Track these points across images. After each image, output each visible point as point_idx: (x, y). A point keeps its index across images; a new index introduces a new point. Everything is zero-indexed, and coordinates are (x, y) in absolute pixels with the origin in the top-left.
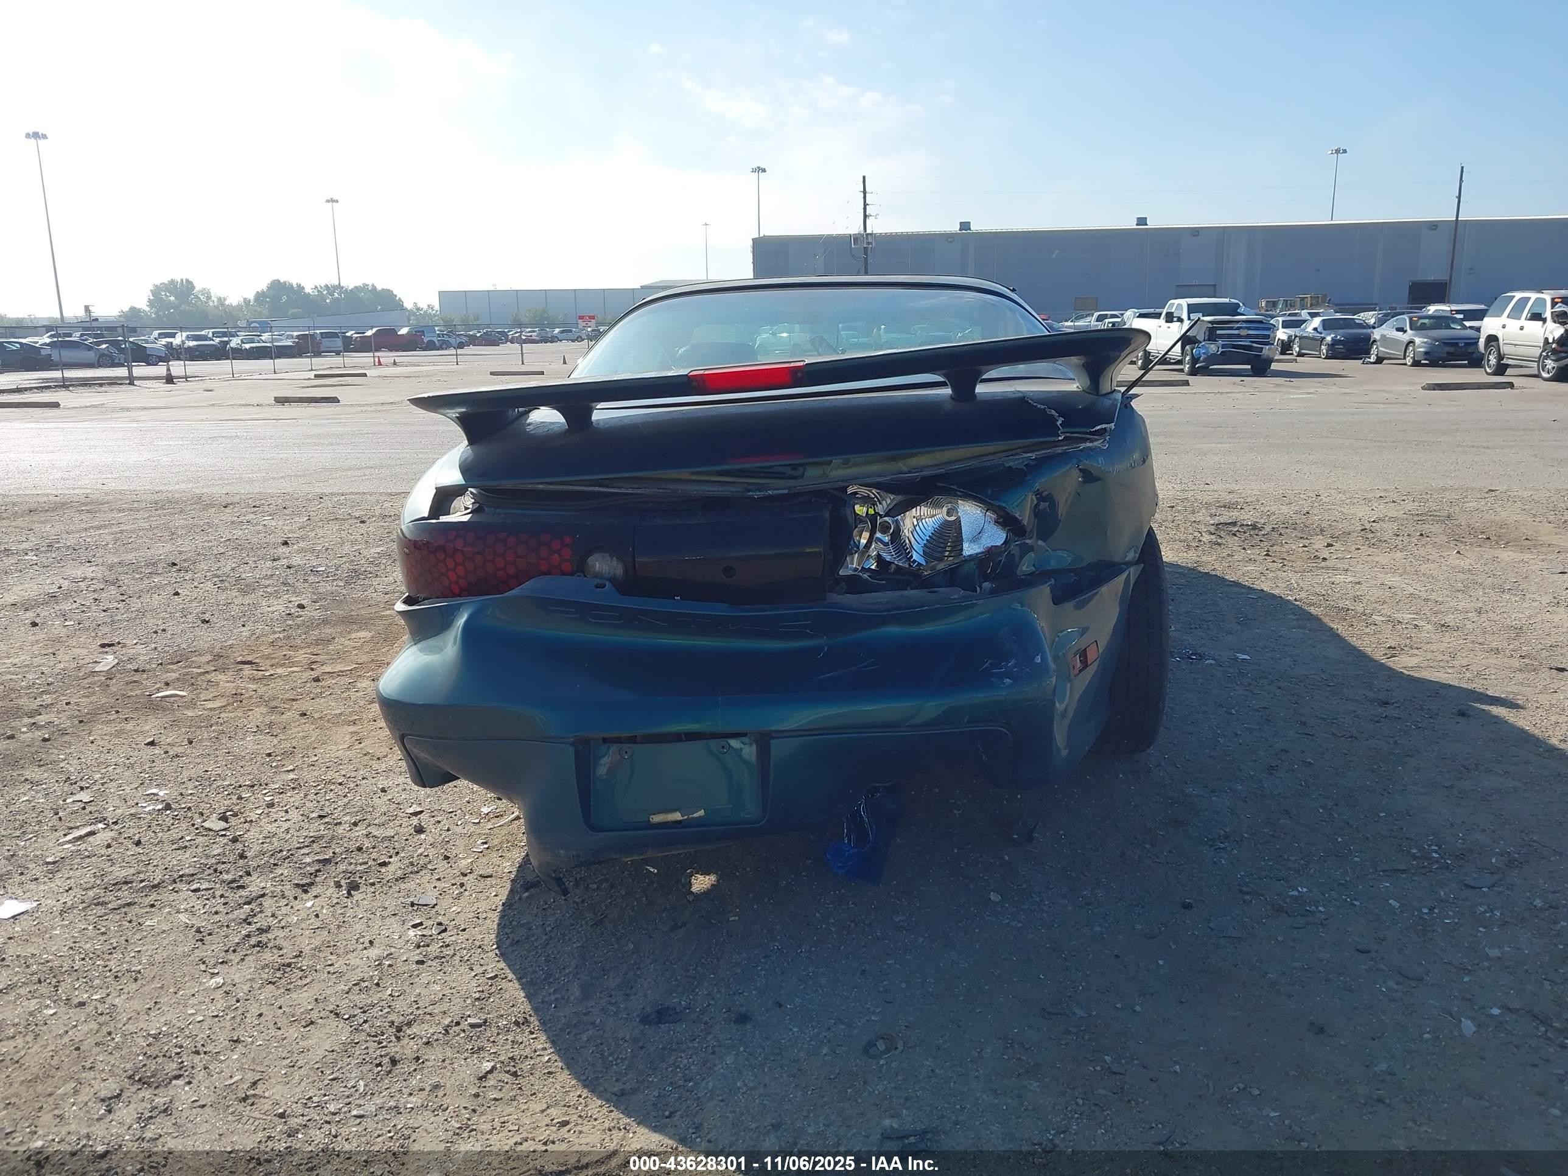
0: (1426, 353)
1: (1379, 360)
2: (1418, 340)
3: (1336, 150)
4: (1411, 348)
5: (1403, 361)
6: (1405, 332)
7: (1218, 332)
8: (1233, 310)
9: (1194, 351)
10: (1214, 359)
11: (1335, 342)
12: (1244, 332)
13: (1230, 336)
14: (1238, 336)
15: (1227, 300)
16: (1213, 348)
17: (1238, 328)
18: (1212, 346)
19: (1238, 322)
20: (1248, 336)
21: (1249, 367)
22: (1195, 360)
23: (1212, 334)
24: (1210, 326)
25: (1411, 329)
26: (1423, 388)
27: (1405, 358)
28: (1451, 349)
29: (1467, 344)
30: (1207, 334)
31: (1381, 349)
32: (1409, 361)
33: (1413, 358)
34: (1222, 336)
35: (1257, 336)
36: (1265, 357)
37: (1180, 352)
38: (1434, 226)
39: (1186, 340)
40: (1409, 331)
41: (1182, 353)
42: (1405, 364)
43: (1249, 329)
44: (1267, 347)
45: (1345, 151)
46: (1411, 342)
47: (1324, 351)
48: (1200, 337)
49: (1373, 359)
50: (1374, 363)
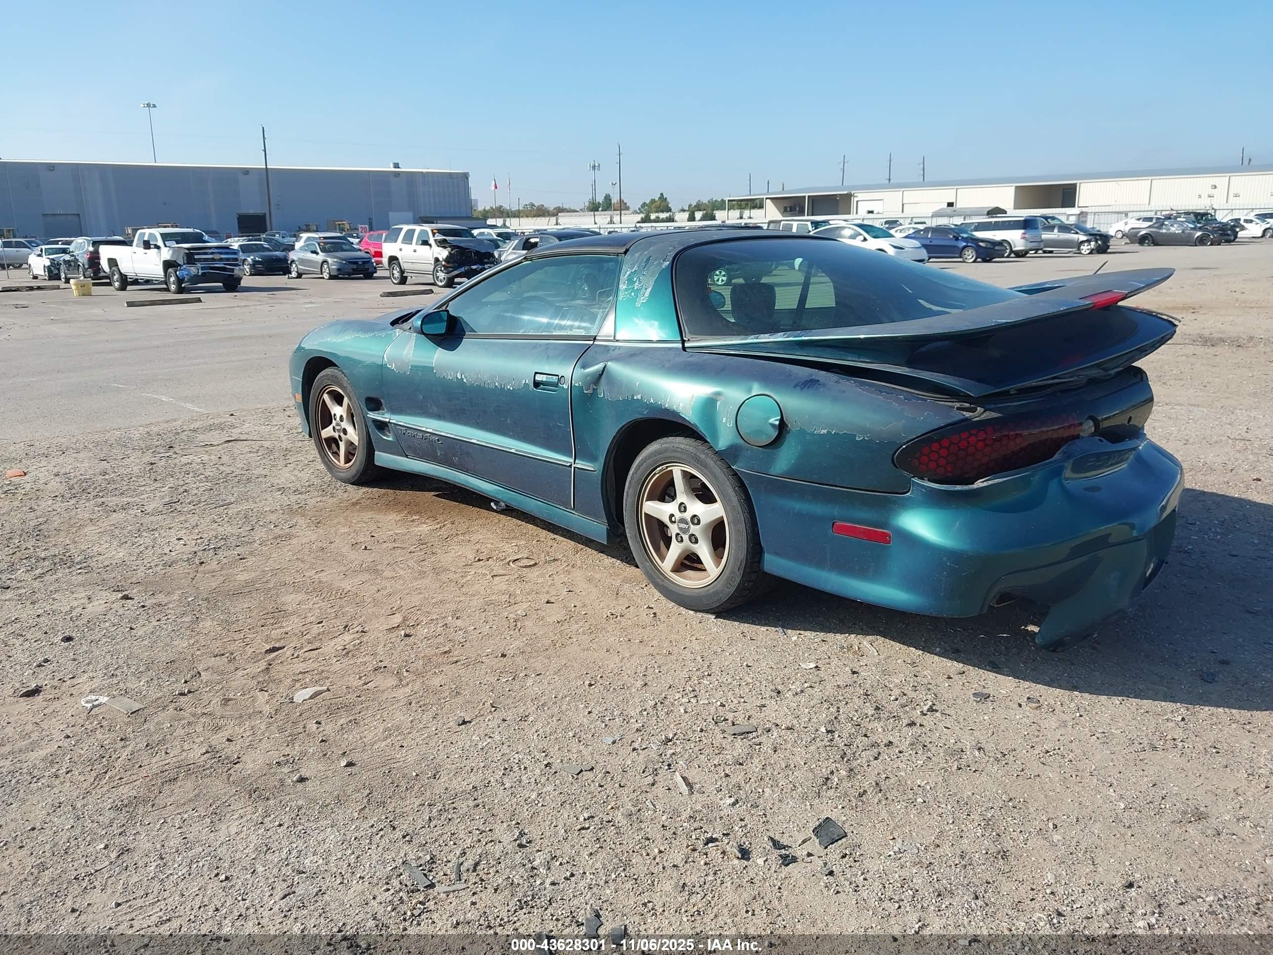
0: (338, 270)
1: (299, 276)
2: (330, 260)
3: (147, 104)
4: (326, 266)
5: (321, 276)
6: (317, 254)
7: (196, 257)
8: (198, 238)
9: (178, 273)
10: (195, 279)
11: (255, 262)
12: (217, 257)
13: (206, 260)
14: (213, 260)
15: (190, 230)
16: (193, 270)
17: (212, 253)
18: (192, 268)
19: (210, 248)
20: (221, 260)
21: (221, 284)
22: (180, 281)
23: (190, 258)
24: (188, 252)
25: (322, 251)
26: (381, 296)
27: (322, 274)
28: (355, 267)
29: (364, 263)
30: (185, 258)
31: (300, 267)
32: (326, 275)
33: (329, 273)
34: (199, 260)
35: (228, 259)
36: (237, 276)
37: (163, 274)
38: (246, 172)
39: (168, 265)
40: (320, 253)
41: (165, 276)
42: (323, 278)
43: (221, 253)
44: (237, 268)
45: (154, 106)
46: (325, 262)
47: (248, 270)
48: (180, 262)
49: (294, 274)
50: (294, 278)
